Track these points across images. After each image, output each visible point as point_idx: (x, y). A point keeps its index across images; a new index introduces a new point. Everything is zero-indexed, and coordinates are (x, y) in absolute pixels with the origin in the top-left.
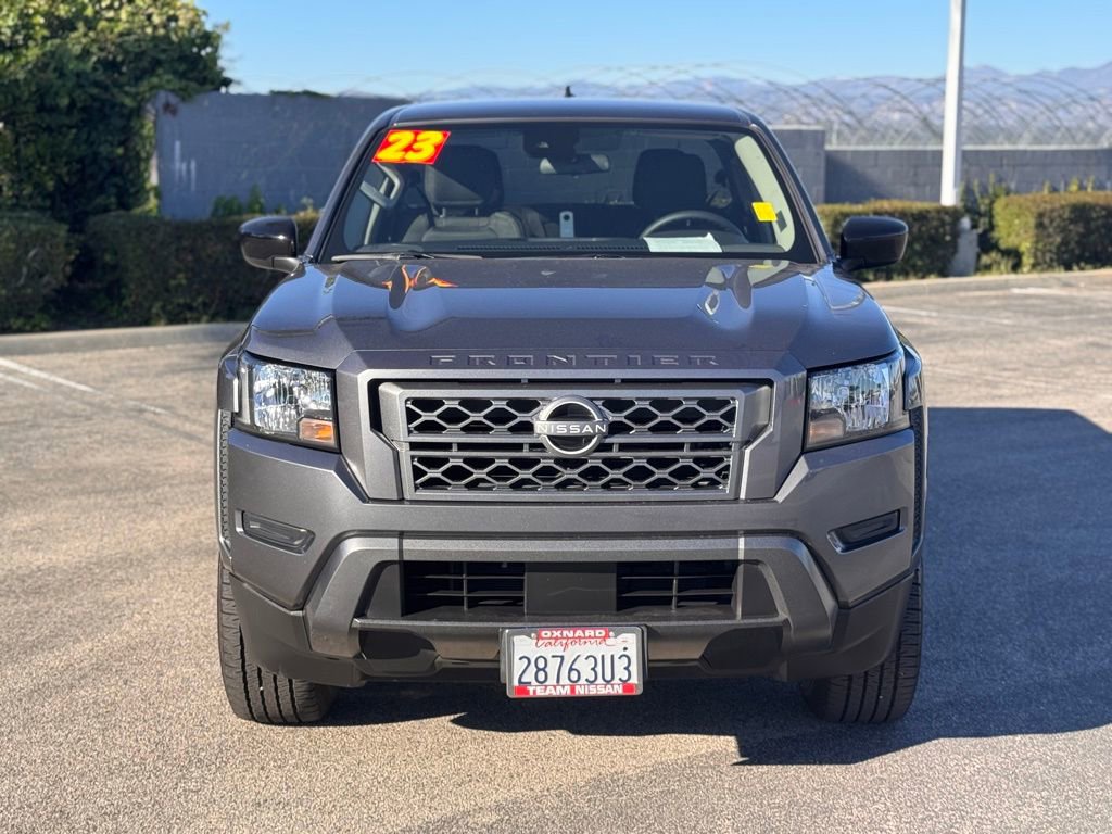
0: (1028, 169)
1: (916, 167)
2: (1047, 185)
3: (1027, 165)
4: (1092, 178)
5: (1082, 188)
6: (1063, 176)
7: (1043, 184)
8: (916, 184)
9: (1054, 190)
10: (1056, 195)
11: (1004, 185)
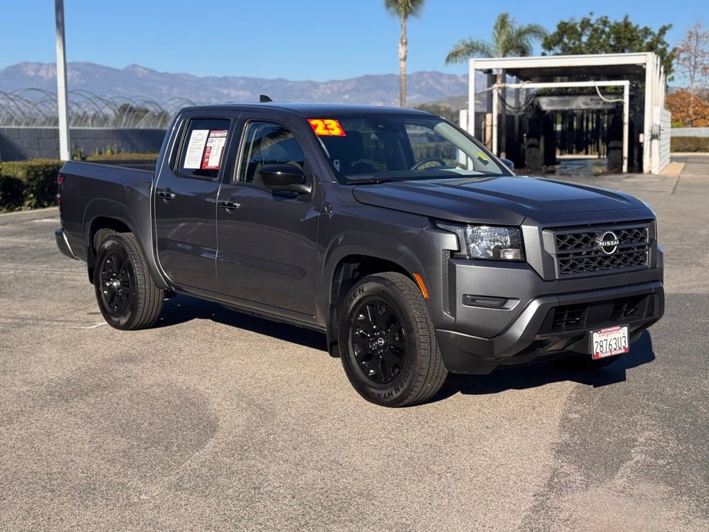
0: (88, 140)
1: (38, 139)
2: (97, 149)
3: (87, 138)
4: (116, 145)
5: (112, 152)
6: (103, 145)
7: (95, 149)
8: (38, 149)
9: (100, 153)
10: (101, 156)
11: (79, 150)
